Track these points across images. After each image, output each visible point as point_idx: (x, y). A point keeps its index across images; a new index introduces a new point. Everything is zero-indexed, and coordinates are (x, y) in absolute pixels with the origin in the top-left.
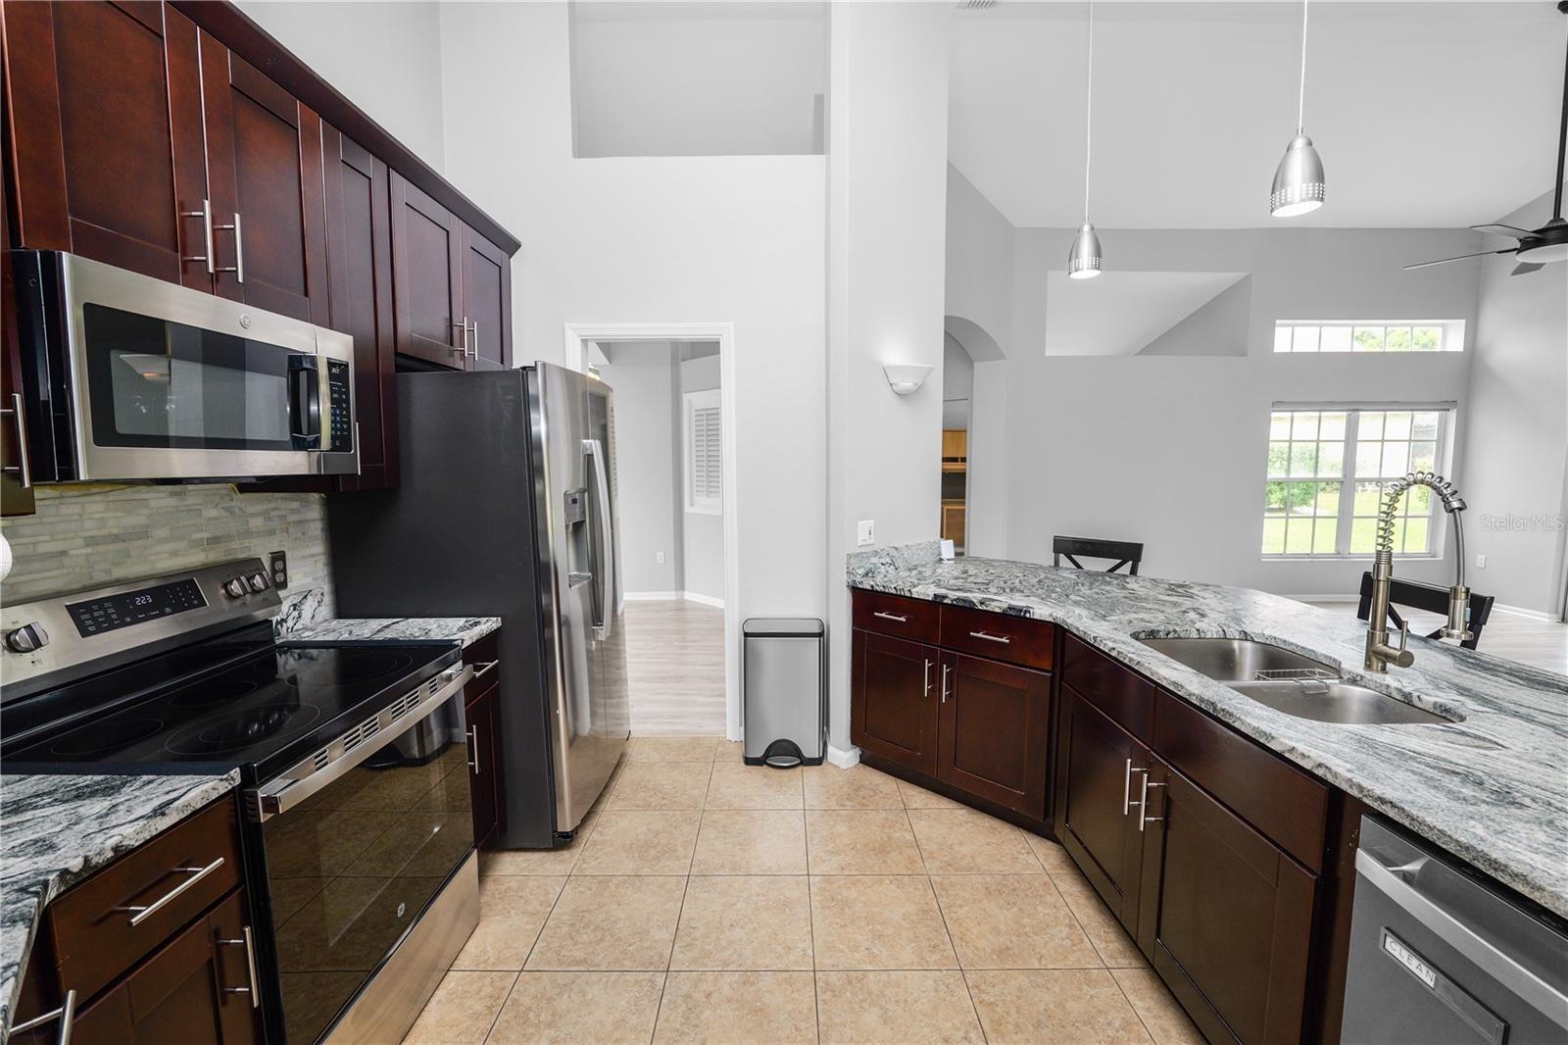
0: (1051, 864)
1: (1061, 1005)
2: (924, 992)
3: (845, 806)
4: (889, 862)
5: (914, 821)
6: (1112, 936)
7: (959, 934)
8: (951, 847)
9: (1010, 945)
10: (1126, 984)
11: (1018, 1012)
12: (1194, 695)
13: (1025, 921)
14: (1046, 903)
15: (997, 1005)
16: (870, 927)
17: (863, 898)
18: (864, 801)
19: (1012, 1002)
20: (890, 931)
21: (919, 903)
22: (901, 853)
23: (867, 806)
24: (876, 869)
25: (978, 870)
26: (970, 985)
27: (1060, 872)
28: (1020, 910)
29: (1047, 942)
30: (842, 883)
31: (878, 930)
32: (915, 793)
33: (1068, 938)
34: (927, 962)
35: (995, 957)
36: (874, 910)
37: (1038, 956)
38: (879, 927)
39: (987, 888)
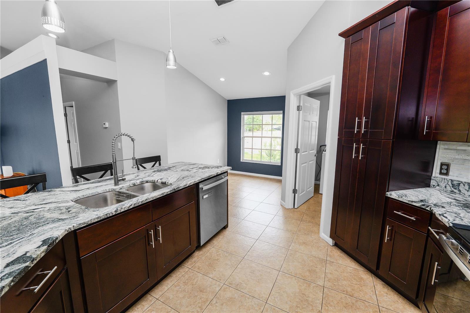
1: (184, 297)
10: (160, 293)
11: (196, 302)
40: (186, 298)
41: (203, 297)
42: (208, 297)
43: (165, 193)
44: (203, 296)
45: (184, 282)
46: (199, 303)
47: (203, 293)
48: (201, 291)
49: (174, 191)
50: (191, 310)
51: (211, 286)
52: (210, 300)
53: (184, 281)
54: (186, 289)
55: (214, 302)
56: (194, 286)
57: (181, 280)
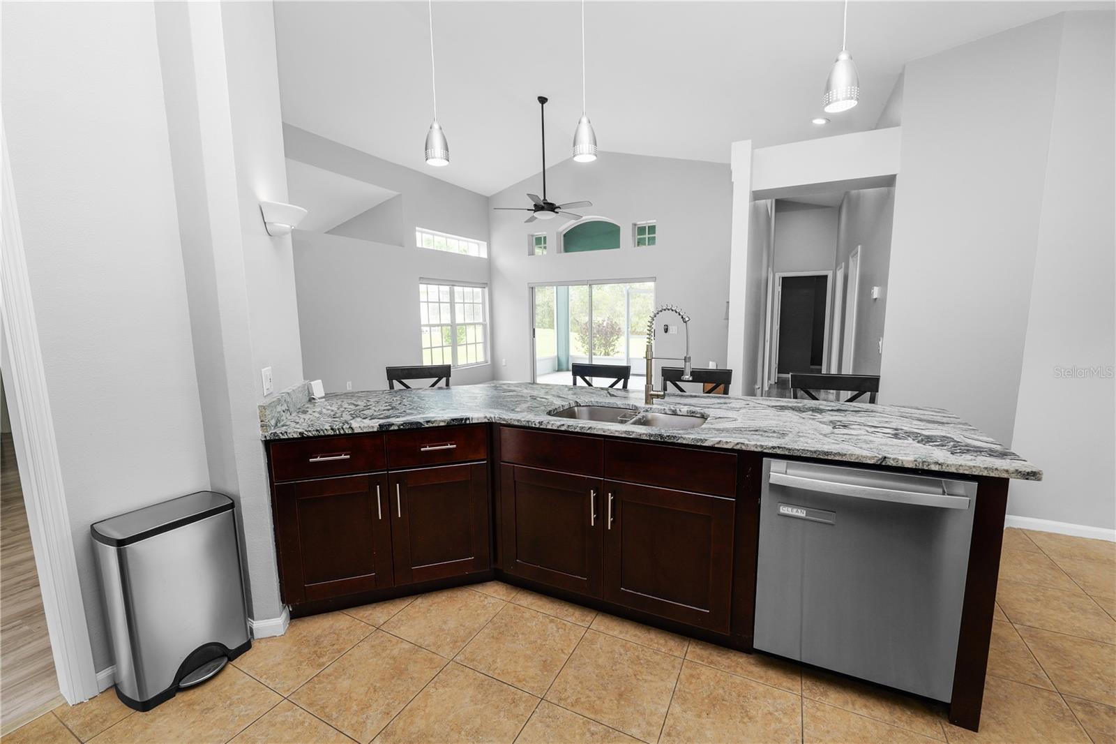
0: (503, 595)
1: (598, 666)
2: (544, 734)
3: (323, 664)
4: (415, 675)
5: (396, 632)
6: (571, 610)
7: (514, 680)
8: (442, 630)
9: (543, 659)
10: (602, 628)
11: (591, 691)
12: (644, 434)
13: (533, 638)
14: (528, 619)
15: (580, 698)
16: (463, 733)
17: (433, 718)
18: (335, 647)
19: (582, 689)
20: (478, 721)
21: (471, 684)
22: (415, 662)
23: (344, 649)
24: (413, 689)
25: (474, 630)
26: (556, 702)
27: (512, 596)
28: (523, 634)
29: (554, 640)
30: (401, 724)
31: (471, 729)
32: (370, 612)
33: (558, 629)
34: (522, 715)
35: (545, 673)
36: (450, 718)
37: (560, 651)
38: (468, 727)
39: (493, 637)
40: (597, 671)
41: (604, 702)
42: (605, 713)
43: (633, 432)
44: (607, 701)
45: (638, 657)
46: (588, 697)
47: (616, 699)
48: (621, 695)
49: (660, 440)
50: (571, 686)
51: (643, 714)
52: (598, 718)
53: (641, 656)
54: (621, 665)
55: (592, 729)
56: (633, 677)
57: (643, 650)
